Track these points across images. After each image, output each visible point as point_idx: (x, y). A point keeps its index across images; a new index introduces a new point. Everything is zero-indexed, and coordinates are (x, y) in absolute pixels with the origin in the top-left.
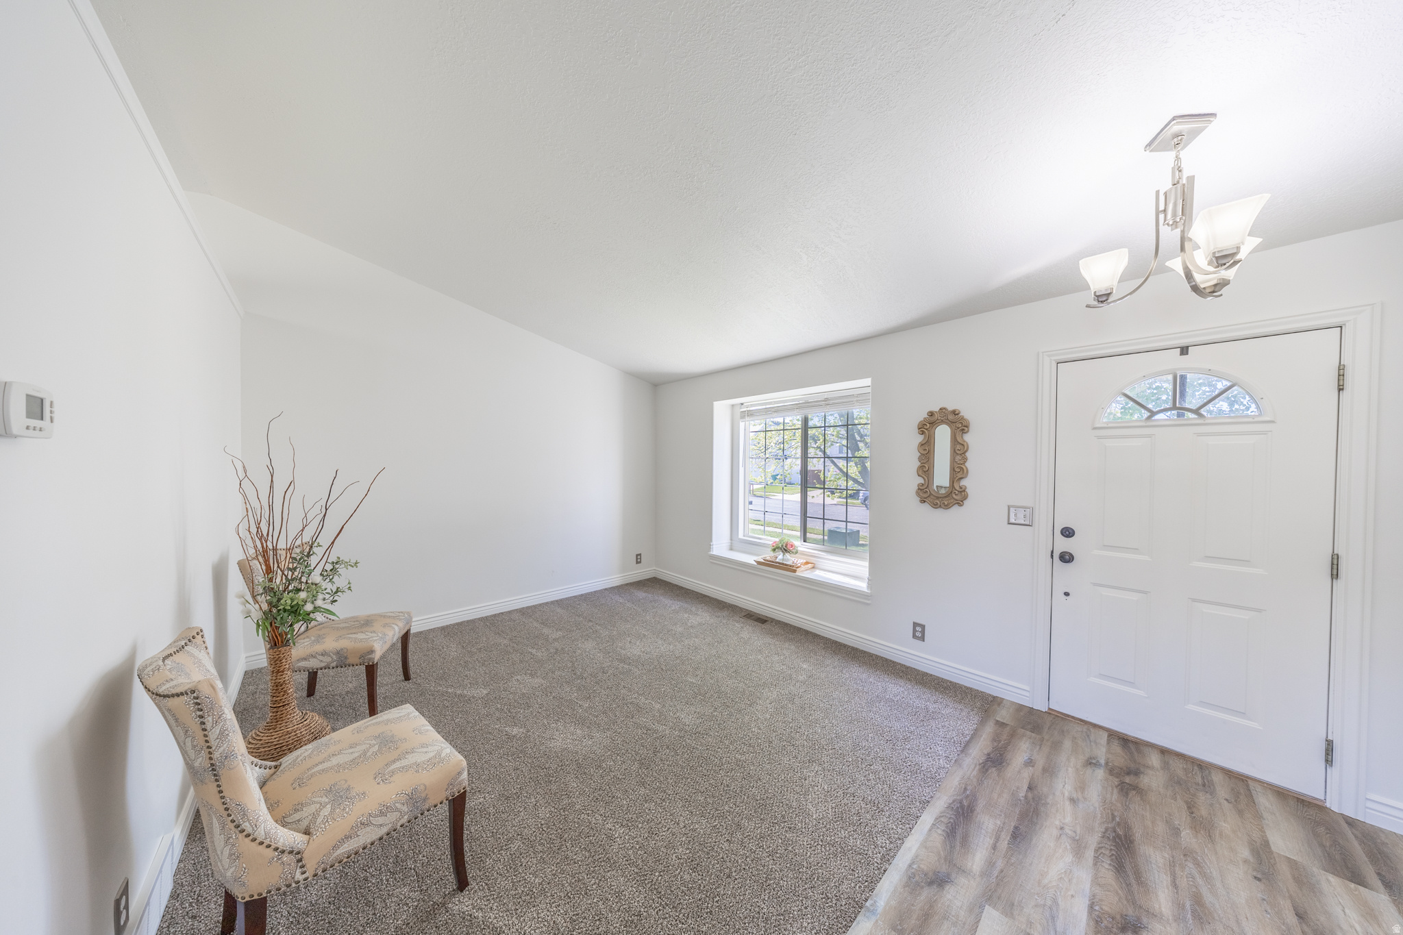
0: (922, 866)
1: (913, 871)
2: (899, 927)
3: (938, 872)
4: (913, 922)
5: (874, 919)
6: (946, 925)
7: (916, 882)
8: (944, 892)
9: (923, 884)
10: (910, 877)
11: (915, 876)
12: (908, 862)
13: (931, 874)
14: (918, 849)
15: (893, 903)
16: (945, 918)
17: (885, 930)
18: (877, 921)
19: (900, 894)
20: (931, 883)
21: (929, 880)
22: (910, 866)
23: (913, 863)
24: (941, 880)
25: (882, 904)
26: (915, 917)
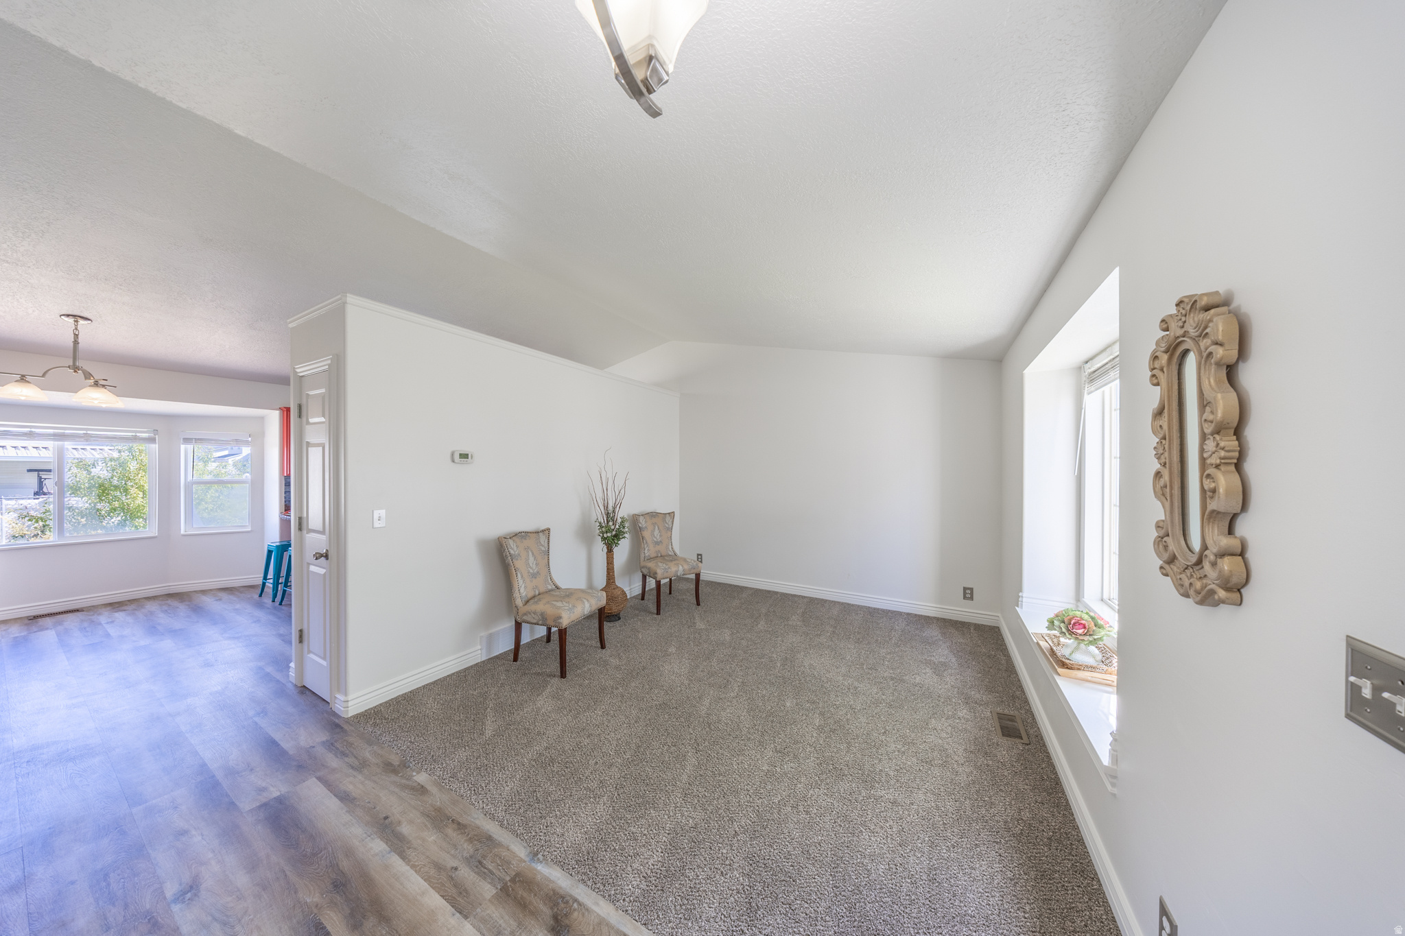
0: (576, 914)
1: (571, 902)
2: (517, 879)
3: (568, 931)
4: (520, 893)
5: (527, 859)
6: (514, 924)
7: (558, 903)
8: (546, 932)
9: (556, 910)
10: (563, 897)
11: (564, 903)
12: (580, 899)
13: (567, 922)
14: (598, 914)
15: (539, 877)
16: (520, 925)
17: (517, 867)
18: (525, 862)
19: (547, 885)
20: (555, 918)
21: (559, 917)
22: (576, 900)
23: (580, 904)
24: (559, 931)
25: (539, 868)
26: (525, 895)
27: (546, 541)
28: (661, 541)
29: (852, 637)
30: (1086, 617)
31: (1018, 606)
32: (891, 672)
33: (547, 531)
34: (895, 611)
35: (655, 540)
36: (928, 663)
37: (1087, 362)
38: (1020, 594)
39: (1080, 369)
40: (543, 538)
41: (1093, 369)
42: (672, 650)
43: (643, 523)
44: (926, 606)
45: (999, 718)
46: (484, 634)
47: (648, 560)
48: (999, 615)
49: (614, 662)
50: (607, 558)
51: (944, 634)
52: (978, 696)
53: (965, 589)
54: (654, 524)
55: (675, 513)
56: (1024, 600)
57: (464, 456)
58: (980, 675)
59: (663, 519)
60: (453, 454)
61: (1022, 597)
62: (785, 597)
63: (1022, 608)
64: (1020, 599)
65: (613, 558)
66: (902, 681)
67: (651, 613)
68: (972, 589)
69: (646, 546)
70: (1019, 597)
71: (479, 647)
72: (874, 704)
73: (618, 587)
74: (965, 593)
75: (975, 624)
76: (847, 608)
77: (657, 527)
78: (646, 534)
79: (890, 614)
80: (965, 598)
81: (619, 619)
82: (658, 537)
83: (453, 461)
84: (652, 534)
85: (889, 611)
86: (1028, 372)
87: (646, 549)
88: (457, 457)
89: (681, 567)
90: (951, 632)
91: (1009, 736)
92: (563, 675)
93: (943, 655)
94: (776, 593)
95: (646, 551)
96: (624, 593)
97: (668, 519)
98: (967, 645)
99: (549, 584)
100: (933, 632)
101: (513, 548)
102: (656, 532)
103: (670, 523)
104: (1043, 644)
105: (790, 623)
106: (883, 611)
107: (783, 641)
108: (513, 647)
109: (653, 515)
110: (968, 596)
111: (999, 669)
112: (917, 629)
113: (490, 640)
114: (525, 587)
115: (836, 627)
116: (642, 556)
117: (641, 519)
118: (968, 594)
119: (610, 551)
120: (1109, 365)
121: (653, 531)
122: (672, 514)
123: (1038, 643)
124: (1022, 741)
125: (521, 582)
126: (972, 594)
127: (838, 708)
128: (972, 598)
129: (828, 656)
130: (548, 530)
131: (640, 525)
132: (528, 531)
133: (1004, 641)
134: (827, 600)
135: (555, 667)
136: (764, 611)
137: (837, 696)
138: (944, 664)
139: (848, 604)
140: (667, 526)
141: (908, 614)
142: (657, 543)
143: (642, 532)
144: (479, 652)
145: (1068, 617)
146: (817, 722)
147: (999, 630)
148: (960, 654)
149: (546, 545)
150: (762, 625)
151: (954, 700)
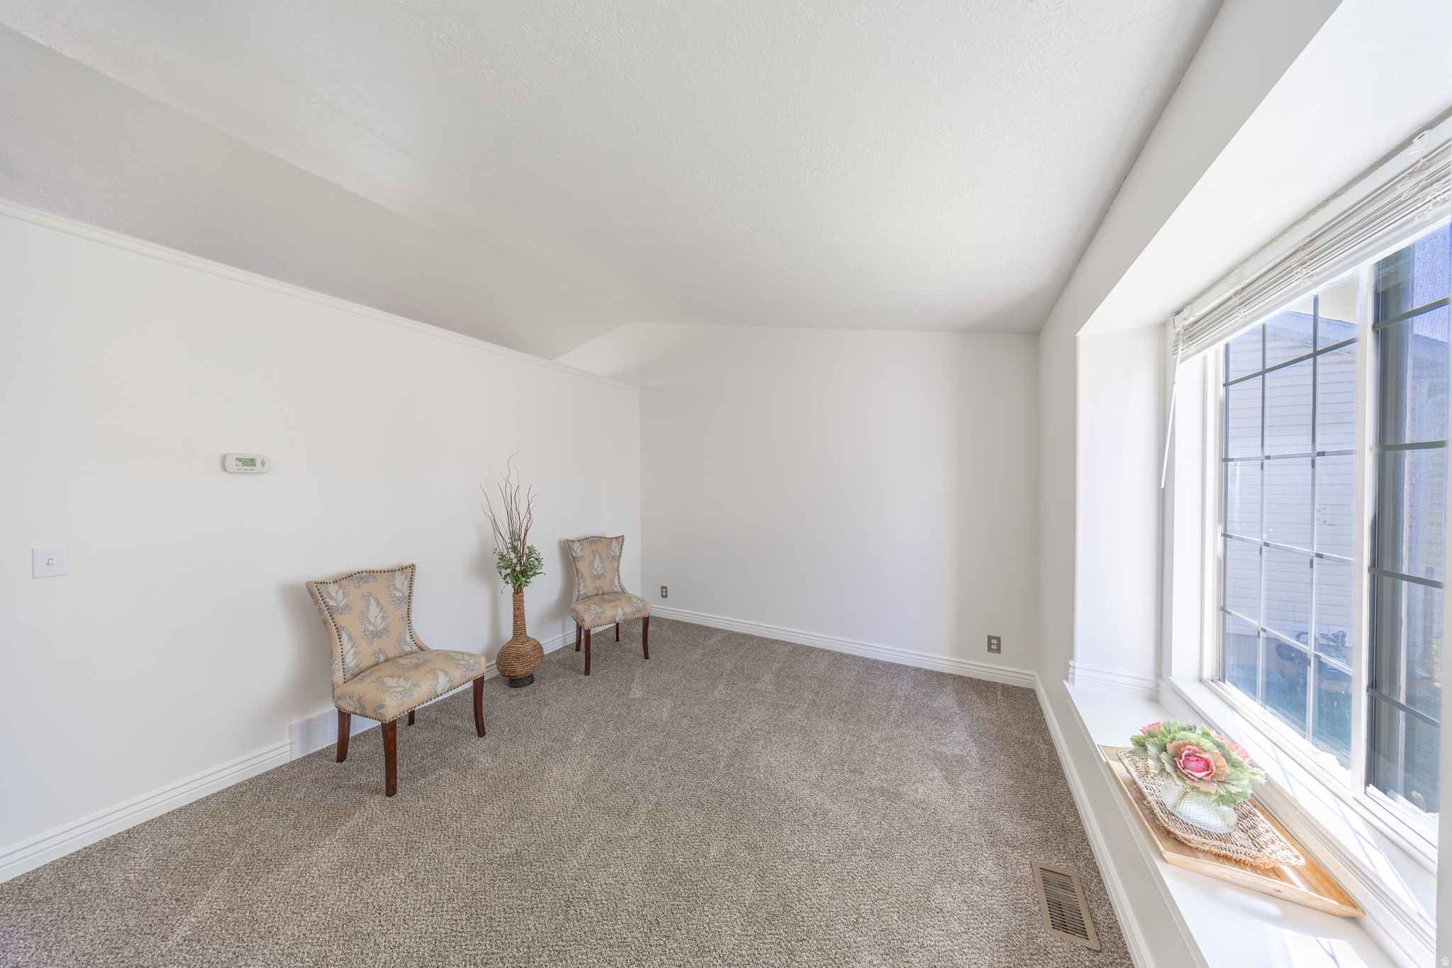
27: (407, 582)
28: (603, 575)
29: (836, 710)
30: (1207, 744)
31: (1067, 680)
32: (884, 776)
33: (409, 571)
34: (900, 665)
35: (595, 572)
36: (938, 758)
37: (1178, 313)
38: (1071, 663)
39: (1163, 325)
40: (400, 580)
41: (1192, 319)
42: (578, 738)
43: (579, 551)
44: (940, 659)
45: (1045, 881)
46: (296, 721)
47: (583, 599)
48: (1035, 673)
49: (484, 761)
50: (514, 601)
51: (961, 703)
52: (1009, 827)
53: (990, 638)
54: (594, 552)
55: (625, 537)
56: (1077, 672)
57: (251, 462)
58: (1011, 782)
59: (608, 546)
60: (224, 459)
61: (1074, 667)
62: (764, 642)
63: (1073, 683)
64: (1071, 670)
65: (523, 601)
66: (898, 796)
67: (579, 672)
68: (998, 639)
69: (581, 581)
70: (1069, 666)
71: (288, 741)
72: (847, 848)
73: (528, 639)
74: (990, 644)
75: (1003, 686)
76: (839, 660)
77: (598, 556)
78: (582, 566)
79: (892, 670)
80: (990, 649)
81: (532, 681)
82: (599, 569)
83: (225, 470)
84: (591, 565)
85: (893, 664)
86: (1083, 334)
87: (582, 585)
88: (231, 464)
89: (620, 611)
90: (971, 701)
91: (1065, 929)
92: (391, 790)
93: (960, 743)
94: (752, 637)
95: (581, 588)
96: (538, 648)
97: (614, 545)
98: (993, 723)
99: (407, 644)
100: (947, 701)
101: (335, 596)
102: (597, 562)
103: (617, 551)
104: (1116, 766)
105: (758, 686)
106: (884, 664)
107: (739, 720)
108: (336, 741)
109: (593, 540)
110: (994, 647)
111: (1039, 770)
112: (925, 695)
113: (308, 729)
114: (356, 654)
115: (817, 693)
116: (576, 594)
117: (576, 546)
118: (994, 644)
119: (518, 591)
120: (1233, 300)
121: (592, 562)
122: (620, 540)
123: (1108, 764)
124: (1087, 944)
125: (347, 645)
126: (999, 644)
127: (790, 859)
128: (998, 650)
129: (797, 746)
130: (413, 567)
131: (574, 554)
132: (375, 569)
133: (1042, 714)
134: (814, 648)
135: (379, 778)
136: (729, 666)
137: (793, 832)
138: (960, 760)
139: (841, 654)
140: (612, 554)
141: (916, 669)
142: (597, 577)
143: (577, 563)
144: (288, 747)
145: (1175, 743)
146: (749, 896)
147: (1035, 695)
148: (983, 739)
149: (405, 589)
150: (720, 691)
151: (972, 838)
